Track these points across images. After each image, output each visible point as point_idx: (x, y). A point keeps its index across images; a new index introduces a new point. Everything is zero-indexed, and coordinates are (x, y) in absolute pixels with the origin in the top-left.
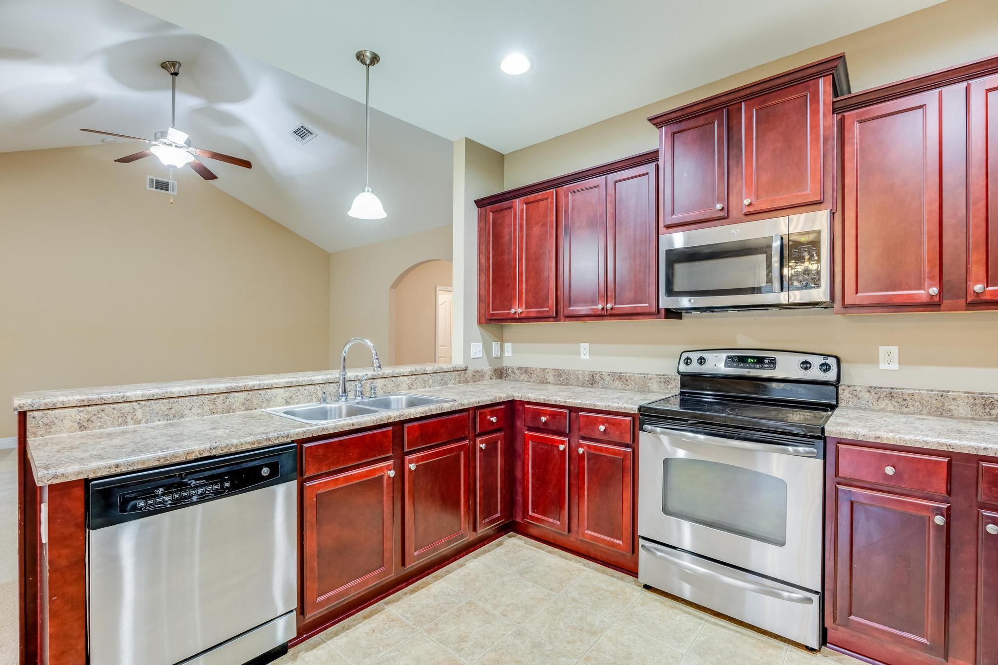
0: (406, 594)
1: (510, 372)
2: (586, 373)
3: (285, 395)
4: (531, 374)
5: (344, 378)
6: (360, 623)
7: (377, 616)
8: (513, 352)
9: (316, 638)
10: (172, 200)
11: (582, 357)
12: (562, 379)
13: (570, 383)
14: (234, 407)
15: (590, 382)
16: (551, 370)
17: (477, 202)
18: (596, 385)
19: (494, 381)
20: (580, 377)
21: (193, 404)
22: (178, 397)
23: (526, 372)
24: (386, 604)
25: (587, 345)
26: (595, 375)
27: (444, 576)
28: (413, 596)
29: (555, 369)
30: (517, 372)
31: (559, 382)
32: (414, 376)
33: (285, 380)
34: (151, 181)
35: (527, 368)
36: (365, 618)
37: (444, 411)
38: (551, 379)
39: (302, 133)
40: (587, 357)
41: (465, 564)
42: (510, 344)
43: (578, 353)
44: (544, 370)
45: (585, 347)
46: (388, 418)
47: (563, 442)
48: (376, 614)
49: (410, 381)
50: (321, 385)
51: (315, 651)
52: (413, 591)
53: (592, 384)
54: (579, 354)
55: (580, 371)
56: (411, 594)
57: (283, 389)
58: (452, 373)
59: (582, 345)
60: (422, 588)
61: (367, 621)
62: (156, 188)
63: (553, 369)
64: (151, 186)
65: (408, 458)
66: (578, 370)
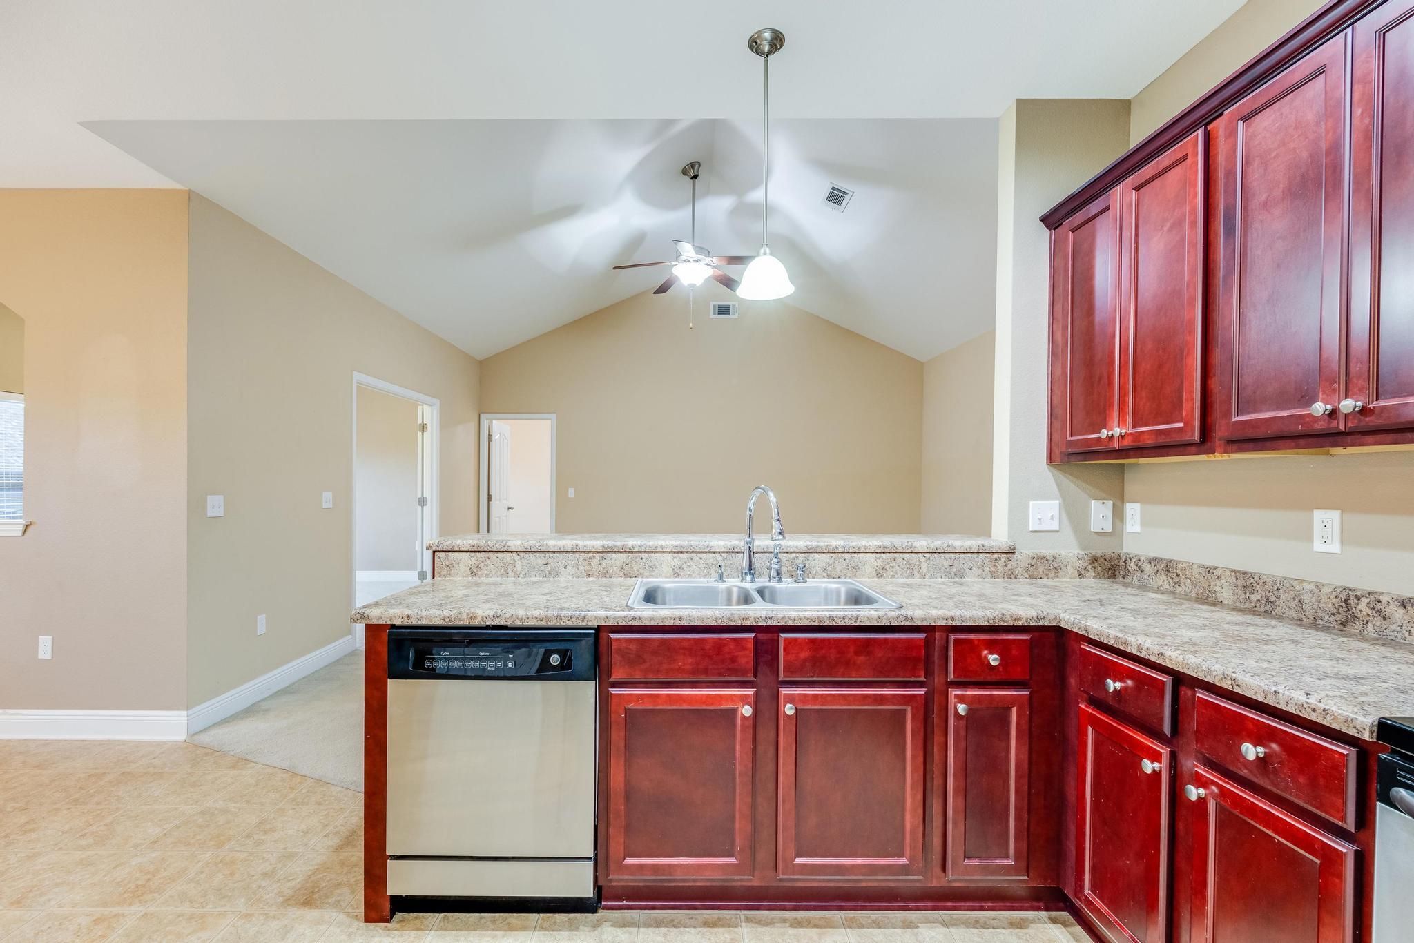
0: (785, 920)
1: (1132, 565)
2: (1325, 590)
3: (673, 563)
4: (1178, 576)
5: (750, 547)
6: (695, 927)
7: (721, 930)
8: (1143, 524)
9: (634, 914)
10: (691, 325)
11: (1318, 546)
12: (1254, 597)
13: (1277, 611)
14: (611, 571)
15: (1339, 617)
16: (1228, 573)
17: (1044, 220)
18: (1356, 628)
19: (1090, 581)
20: (1307, 598)
21: (569, 562)
22: (555, 552)
23: (1167, 570)
24: (748, 920)
25: (1335, 515)
26: (1353, 601)
27: (863, 927)
28: (792, 931)
29: (1239, 572)
30: (1147, 568)
31: (1247, 605)
32: (888, 555)
33: (673, 542)
34: (714, 306)
35: (1171, 561)
36: (706, 924)
37: (861, 624)
38: (1225, 592)
39: (836, 197)
40: (1335, 547)
41: (917, 927)
42: (1137, 506)
43: (1307, 535)
44: (1209, 570)
45: (1326, 523)
46: (743, 619)
47: (1155, 757)
48: (723, 926)
49: (880, 563)
50: (724, 555)
51: (619, 931)
52: (798, 924)
53: (1343, 624)
54: (1309, 538)
55: (1309, 582)
56: (791, 926)
57: (671, 555)
58: (976, 555)
59: (1319, 516)
60: (816, 926)
61: (704, 930)
62: (719, 314)
63: (1235, 571)
64: (714, 314)
65: (784, 692)
66: (1301, 581)
